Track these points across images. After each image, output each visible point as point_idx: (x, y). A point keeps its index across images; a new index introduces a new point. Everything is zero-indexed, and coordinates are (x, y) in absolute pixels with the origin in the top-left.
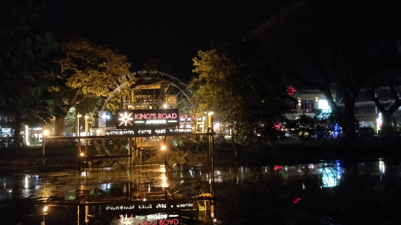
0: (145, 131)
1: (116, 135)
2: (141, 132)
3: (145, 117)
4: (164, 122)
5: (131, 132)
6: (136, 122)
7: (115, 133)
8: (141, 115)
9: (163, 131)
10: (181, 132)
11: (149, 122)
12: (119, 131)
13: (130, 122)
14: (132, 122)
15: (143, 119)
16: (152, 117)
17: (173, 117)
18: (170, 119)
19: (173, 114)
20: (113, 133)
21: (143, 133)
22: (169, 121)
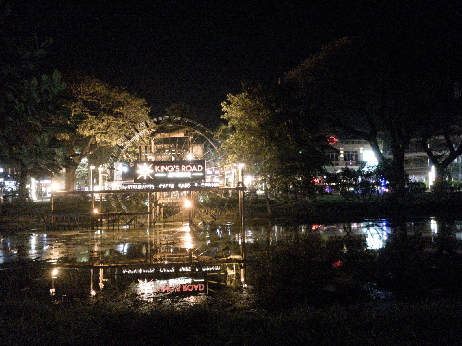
0: (167, 185)
1: (134, 189)
2: (162, 187)
3: (167, 169)
4: (188, 175)
5: (152, 186)
6: (157, 175)
7: (132, 187)
8: (163, 167)
9: (187, 185)
10: (207, 187)
11: (171, 175)
12: (137, 185)
13: (150, 174)
14: (153, 175)
15: (165, 172)
16: (175, 169)
17: (199, 170)
18: (195, 172)
19: (198, 166)
20: (130, 187)
21: (164, 188)
22: (194, 174)
